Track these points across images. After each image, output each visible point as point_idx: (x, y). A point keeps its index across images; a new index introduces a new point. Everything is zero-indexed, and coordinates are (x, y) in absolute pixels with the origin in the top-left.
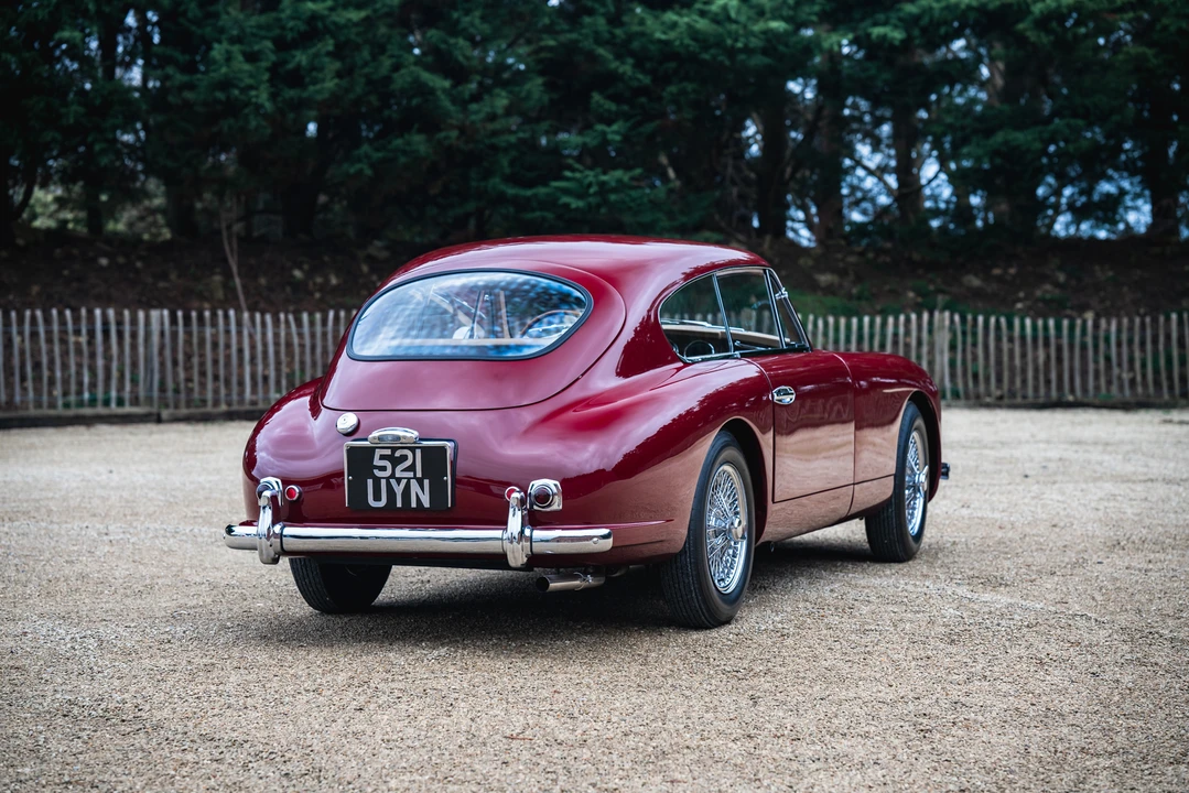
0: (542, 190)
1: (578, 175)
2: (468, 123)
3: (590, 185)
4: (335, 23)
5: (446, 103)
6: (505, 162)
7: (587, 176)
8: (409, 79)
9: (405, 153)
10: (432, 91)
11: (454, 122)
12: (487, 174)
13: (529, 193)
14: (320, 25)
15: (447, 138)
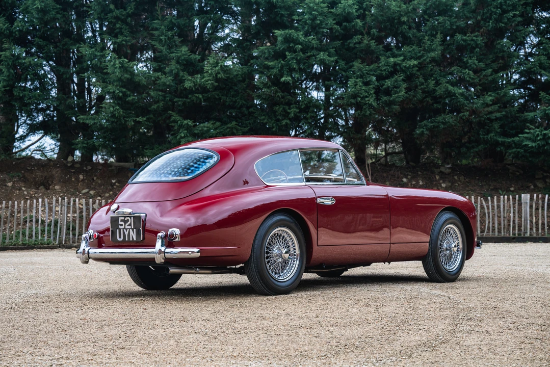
0: (516, 139)
1: (532, 131)
2: (474, 108)
3: (538, 135)
4: (405, 67)
5: (461, 99)
6: (496, 126)
7: (536, 131)
8: (443, 90)
9: (443, 123)
10: (454, 94)
11: (468, 108)
12: (488, 132)
13: (510, 140)
14: (398, 67)
15: (464, 115)
